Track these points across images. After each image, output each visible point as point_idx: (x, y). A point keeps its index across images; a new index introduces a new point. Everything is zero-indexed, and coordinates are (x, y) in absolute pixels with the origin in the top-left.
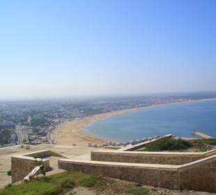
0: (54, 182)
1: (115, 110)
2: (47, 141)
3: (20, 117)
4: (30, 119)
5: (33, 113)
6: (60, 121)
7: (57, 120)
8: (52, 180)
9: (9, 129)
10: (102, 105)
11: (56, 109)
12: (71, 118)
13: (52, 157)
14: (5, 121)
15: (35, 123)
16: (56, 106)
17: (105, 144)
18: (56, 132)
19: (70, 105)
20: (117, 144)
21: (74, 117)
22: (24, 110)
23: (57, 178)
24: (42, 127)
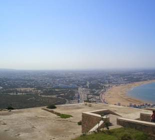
0: (115, 135)
1: (150, 79)
2: (100, 100)
3: (81, 81)
4: (88, 83)
5: (91, 79)
6: (109, 86)
7: (107, 85)
8: (114, 134)
9: (74, 90)
10: (141, 75)
11: (107, 77)
12: (118, 84)
13: (111, 115)
14: (71, 84)
15: (92, 87)
16: (107, 75)
17: (142, 104)
18: (106, 93)
19: (117, 75)
20: (151, 105)
21: (120, 84)
22: (84, 77)
23: (117, 132)
24: (97, 89)
